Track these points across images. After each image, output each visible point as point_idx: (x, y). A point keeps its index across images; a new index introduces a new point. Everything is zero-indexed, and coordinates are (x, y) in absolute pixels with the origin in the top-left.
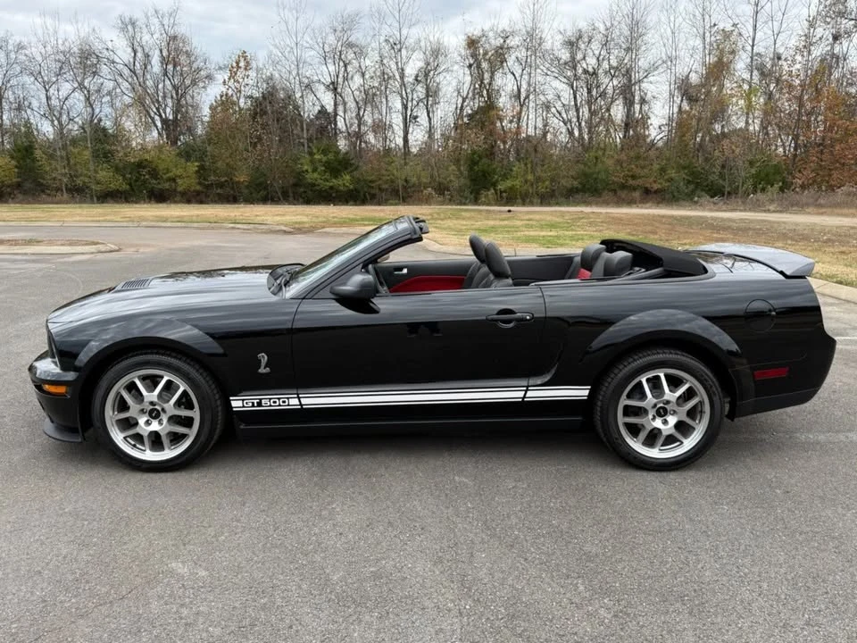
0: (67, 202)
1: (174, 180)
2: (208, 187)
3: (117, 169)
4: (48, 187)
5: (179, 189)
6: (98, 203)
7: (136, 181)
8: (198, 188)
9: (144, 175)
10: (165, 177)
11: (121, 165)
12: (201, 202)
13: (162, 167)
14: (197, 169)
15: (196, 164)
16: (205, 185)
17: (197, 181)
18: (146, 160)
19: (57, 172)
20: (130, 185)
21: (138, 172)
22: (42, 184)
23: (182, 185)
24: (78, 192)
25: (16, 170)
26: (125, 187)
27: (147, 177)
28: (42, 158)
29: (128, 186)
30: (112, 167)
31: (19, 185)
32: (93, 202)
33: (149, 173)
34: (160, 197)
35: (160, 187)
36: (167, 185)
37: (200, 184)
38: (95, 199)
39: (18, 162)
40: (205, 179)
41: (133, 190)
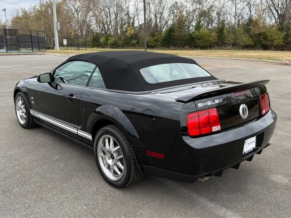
0: (231, 49)
1: (273, 40)
2: (287, 44)
3: (251, 37)
4: (226, 43)
5: (274, 44)
6: (242, 50)
7: (257, 41)
8: (283, 44)
9: (261, 39)
10: (269, 39)
11: (253, 35)
12: (282, 50)
13: (269, 35)
14: (284, 35)
15: (285, 33)
16: (286, 42)
17: (283, 41)
18: (263, 32)
19: (230, 38)
20: (255, 42)
21: (259, 37)
22: (224, 42)
23: (276, 43)
24: (236, 46)
25: (217, 37)
26: (253, 43)
27: (262, 39)
28: (226, 32)
29: (254, 43)
30: (249, 35)
31: (216, 43)
32: (240, 49)
33: (263, 38)
34: (265, 48)
35: (267, 43)
36: (269, 43)
37: (284, 42)
38: (241, 48)
39: (218, 34)
40: (287, 40)
41: (255, 44)
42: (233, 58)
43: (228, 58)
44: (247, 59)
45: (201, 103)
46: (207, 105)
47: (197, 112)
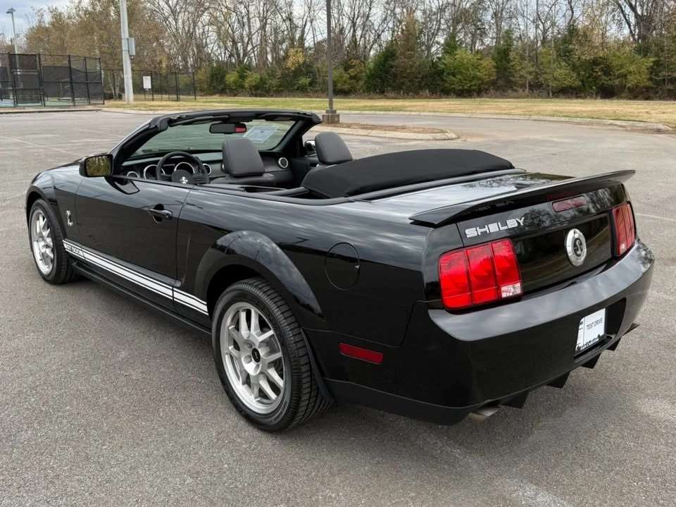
0: (527, 97)
1: (625, 76)
2: (657, 83)
3: (574, 68)
4: (515, 84)
5: (629, 85)
6: (553, 98)
7: (589, 77)
8: (649, 84)
9: (597, 72)
10: (617, 73)
11: (578, 63)
12: (647, 98)
13: (616, 63)
14: (652, 64)
15: (653, 59)
16: (656, 80)
17: (648, 76)
18: (600, 58)
19: (525, 70)
20: (583, 81)
21: (592, 69)
22: (512, 82)
23: (632, 81)
24: (539, 88)
25: (494, 70)
26: (578, 83)
27: (599, 73)
28: (515, 58)
29: (580, 83)
30: (569, 65)
31: (494, 83)
32: (548, 97)
33: (602, 70)
34: (608, 93)
35: (610, 83)
36: (617, 82)
37: (651, 79)
38: (551, 94)
39: (497, 63)
40: (657, 75)
41: (584, 85)
42: (534, 117)
43: (522, 117)
44: (567, 119)
45: (475, 229)
46: (488, 232)
47: (464, 250)
